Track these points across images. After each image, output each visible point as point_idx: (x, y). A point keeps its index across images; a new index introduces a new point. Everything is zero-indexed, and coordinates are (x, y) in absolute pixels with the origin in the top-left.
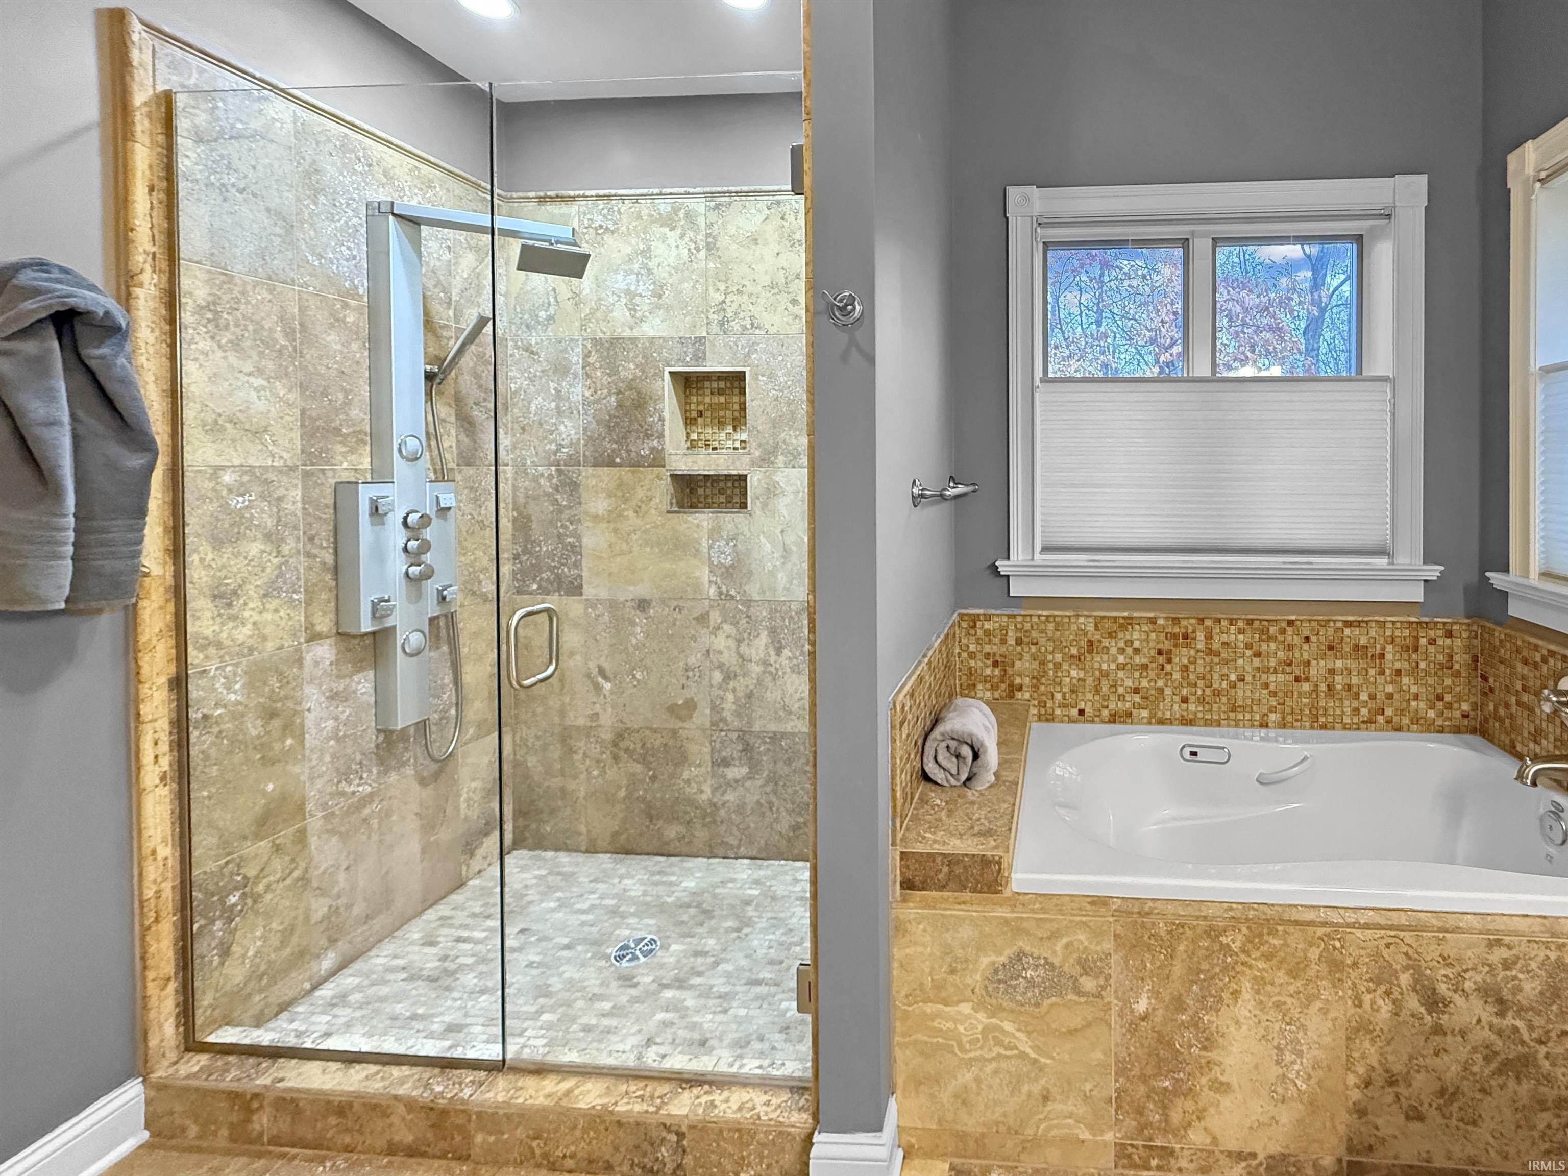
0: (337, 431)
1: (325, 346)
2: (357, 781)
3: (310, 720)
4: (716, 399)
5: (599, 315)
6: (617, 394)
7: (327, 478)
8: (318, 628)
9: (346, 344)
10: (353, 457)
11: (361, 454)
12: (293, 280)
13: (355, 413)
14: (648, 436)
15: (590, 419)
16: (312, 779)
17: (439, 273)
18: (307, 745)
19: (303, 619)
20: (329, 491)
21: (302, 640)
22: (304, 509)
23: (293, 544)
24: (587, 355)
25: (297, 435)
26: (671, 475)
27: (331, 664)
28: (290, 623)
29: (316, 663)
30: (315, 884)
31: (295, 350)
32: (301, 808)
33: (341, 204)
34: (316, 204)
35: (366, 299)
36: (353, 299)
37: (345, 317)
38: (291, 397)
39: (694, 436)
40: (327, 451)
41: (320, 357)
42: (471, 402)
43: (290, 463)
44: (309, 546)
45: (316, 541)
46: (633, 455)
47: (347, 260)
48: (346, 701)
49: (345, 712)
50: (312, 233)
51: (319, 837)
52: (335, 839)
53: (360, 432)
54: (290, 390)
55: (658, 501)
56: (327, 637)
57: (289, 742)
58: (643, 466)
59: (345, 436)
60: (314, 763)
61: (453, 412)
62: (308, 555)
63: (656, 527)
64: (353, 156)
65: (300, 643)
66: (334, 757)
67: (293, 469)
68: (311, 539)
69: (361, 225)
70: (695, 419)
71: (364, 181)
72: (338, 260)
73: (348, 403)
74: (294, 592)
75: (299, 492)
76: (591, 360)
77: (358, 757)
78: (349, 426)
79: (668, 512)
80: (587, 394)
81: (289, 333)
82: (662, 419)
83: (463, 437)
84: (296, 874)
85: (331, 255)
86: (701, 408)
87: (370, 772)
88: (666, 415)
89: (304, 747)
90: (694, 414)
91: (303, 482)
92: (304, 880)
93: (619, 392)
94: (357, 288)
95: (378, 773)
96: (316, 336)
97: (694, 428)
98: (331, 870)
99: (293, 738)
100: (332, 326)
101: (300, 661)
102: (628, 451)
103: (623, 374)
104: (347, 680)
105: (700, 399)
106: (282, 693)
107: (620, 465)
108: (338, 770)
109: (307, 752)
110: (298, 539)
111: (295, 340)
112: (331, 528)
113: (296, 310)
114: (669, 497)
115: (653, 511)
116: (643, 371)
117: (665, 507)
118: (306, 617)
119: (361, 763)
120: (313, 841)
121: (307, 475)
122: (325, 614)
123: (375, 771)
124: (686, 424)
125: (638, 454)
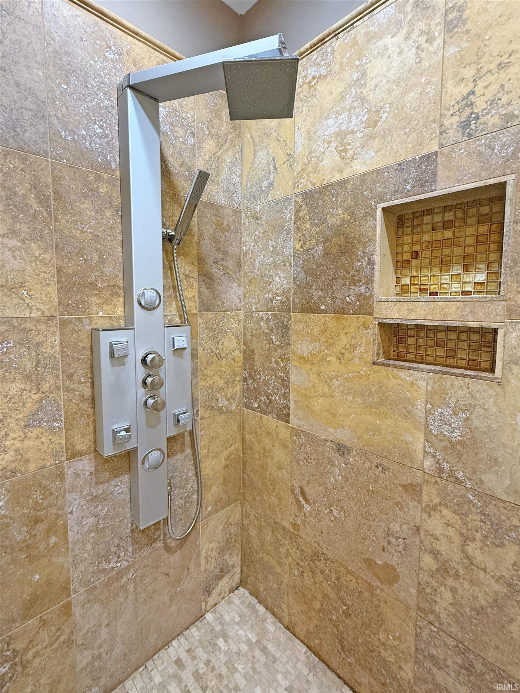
0: (93, 285)
1: (80, 213)
2: (116, 559)
3: (72, 521)
4: (438, 236)
5: (310, 168)
6: (325, 242)
7: (83, 326)
8: (79, 447)
9: (100, 212)
10: (108, 307)
11: (115, 305)
12: (46, 152)
13: (109, 270)
14: (354, 282)
15: (299, 269)
16: (75, 565)
17: (184, 155)
18: (70, 539)
19: (63, 442)
20: (85, 336)
21: (63, 458)
22: (62, 352)
23: (52, 382)
24: (298, 211)
25: (53, 289)
26: (379, 324)
27: (91, 473)
28: (51, 446)
29: (77, 475)
30: (79, 642)
31: (50, 216)
32: (65, 589)
33: (93, 86)
34: (67, 84)
35: (118, 173)
36: (106, 172)
37: (98, 188)
38: (47, 256)
39: (406, 281)
40: (83, 302)
41: (75, 222)
42: (210, 261)
43: (47, 313)
44: (67, 383)
45: (75, 377)
46: (338, 301)
47: (100, 138)
48: (105, 500)
49: (103, 510)
50: (64, 110)
51: (83, 606)
52: (96, 606)
53: (114, 286)
54: (46, 250)
55: (362, 350)
56: (86, 454)
57: (53, 540)
58: (348, 313)
59: (101, 290)
60: (77, 552)
61: (196, 270)
62: (67, 389)
63: (360, 377)
64: (104, 43)
65: (61, 462)
66: (95, 544)
67: (51, 318)
68: (70, 376)
69: (113, 107)
70: (409, 262)
71: (114, 67)
72: (91, 137)
73: (102, 262)
74: (55, 420)
75: (57, 338)
76: (301, 214)
77: (116, 541)
78: (103, 282)
79: (374, 363)
80: (298, 246)
81: (44, 200)
82: (371, 263)
83: (204, 289)
84: (61, 639)
85: (84, 133)
86: (416, 248)
87: (126, 550)
88: (377, 257)
89: (67, 542)
90: (407, 256)
91: (61, 329)
92: (70, 641)
93: (326, 240)
94: (109, 163)
95: (134, 550)
96: (71, 203)
97: (406, 271)
98: (94, 629)
99: (56, 536)
100: (85, 196)
101: (62, 477)
102: (334, 298)
103: (331, 221)
104: (106, 485)
105: (416, 238)
106: (46, 502)
107: (325, 312)
108: (98, 555)
109: (70, 545)
110: (57, 377)
111: (49, 206)
112: (89, 366)
113: (50, 180)
114: (376, 348)
115: (357, 360)
116: (352, 214)
117: (370, 357)
118: (67, 440)
119: (118, 546)
120: (77, 611)
121: (64, 323)
122: (84, 435)
123: (130, 549)
124: (396, 268)
125: (343, 300)
